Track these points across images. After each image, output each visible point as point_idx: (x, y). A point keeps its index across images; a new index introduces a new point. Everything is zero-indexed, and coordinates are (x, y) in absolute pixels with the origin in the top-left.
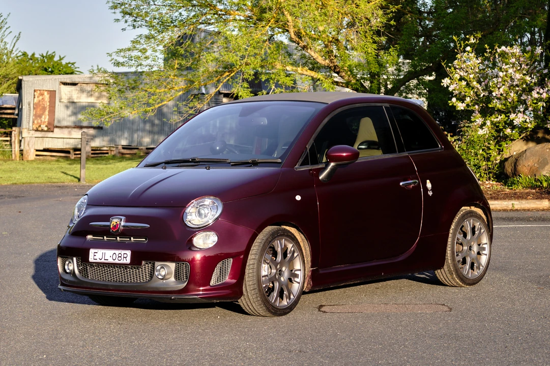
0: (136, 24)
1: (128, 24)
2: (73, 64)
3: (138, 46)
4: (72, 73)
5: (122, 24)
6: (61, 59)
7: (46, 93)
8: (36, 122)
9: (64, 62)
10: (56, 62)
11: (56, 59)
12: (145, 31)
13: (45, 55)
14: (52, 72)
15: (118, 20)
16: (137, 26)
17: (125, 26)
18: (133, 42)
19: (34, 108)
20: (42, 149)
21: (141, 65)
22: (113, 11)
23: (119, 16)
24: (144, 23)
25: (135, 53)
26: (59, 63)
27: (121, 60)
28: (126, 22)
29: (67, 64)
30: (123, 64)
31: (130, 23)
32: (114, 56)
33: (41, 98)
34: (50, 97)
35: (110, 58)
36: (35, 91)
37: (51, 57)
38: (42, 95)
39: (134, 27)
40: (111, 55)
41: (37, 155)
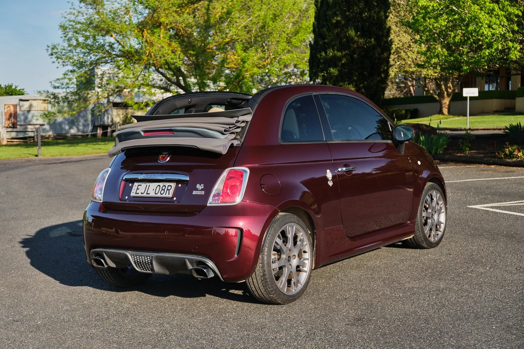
0: (65, 64)
1: (60, 64)
2: (23, 90)
3: (67, 77)
4: (23, 95)
5: (56, 64)
6: (16, 87)
7: (11, 106)
8: (6, 123)
9: (18, 89)
10: (14, 89)
11: (13, 87)
12: (70, 68)
13: (7, 85)
14: (11, 95)
15: (54, 62)
16: (65, 65)
17: (58, 65)
18: (64, 75)
19: (5, 115)
20: (10, 138)
21: (69, 87)
22: (51, 57)
23: (54, 59)
24: (69, 63)
25: (66, 81)
26: (15, 89)
27: (57, 85)
28: (59, 63)
29: (20, 90)
30: (58, 87)
31: (61, 63)
32: (53, 83)
33: (8, 109)
34: (14, 108)
35: (50, 84)
36: (5, 105)
37: (11, 86)
38: (9, 107)
39: (64, 65)
40: (51, 82)
41: (8, 142)
